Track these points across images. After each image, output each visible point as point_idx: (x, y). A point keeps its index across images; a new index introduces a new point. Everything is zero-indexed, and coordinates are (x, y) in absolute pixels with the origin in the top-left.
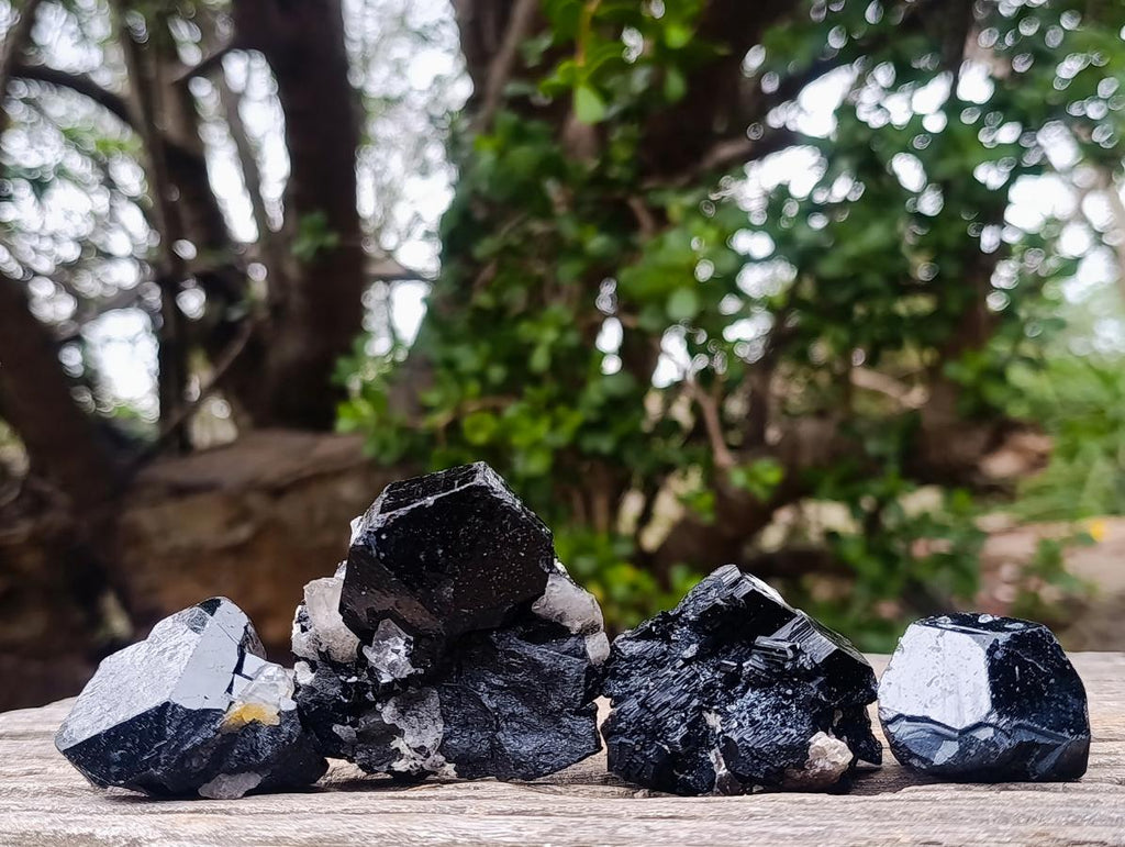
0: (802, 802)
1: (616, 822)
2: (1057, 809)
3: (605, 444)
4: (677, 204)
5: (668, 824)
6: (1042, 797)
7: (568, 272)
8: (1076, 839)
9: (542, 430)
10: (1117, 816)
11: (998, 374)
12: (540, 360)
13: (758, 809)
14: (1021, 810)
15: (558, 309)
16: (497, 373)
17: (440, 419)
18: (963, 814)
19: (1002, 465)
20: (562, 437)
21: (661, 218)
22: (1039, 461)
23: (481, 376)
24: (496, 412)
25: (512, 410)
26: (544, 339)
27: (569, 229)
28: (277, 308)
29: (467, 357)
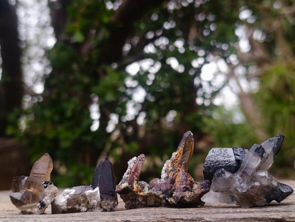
7: (77, 88)
8: (174, 218)
9: (69, 134)
12: (69, 113)
15: (76, 100)
16: (56, 118)
17: (39, 131)
19: (201, 145)
20: (75, 136)
21: (105, 73)
22: (211, 144)
23: (51, 119)
24: (56, 129)
25: (61, 128)
26: (70, 108)
27: (78, 76)
29: (48, 113)
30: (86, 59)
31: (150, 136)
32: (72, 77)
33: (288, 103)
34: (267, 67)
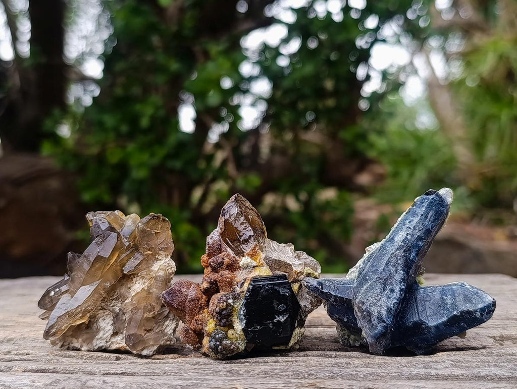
0: (198, 363)
1: (89, 377)
2: (326, 369)
3: (177, 164)
4: (215, 48)
5: (116, 378)
6: (322, 361)
7: (160, 80)
9: (145, 157)
10: (355, 373)
11: (363, 137)
12: (145, 122)
13: (170, 368)
14: (307, 369)
15: (156, 99)
16: (124, 128)
17: (94, 150)
18: (276, 372)
19: (364, 179)
20: (156, 161)
21: (207, 56)
22: (381, 178)
23: (116, 129)
24: (123, 147)
25: (131, 147)
26: (147, 113)
27: (161, 58)
28: (24, 92)
29: (109, 120)
30: (174, 28)
31: (278, 160)
32: (149, 58)
33: (511, 102)
34: (479, 39)
